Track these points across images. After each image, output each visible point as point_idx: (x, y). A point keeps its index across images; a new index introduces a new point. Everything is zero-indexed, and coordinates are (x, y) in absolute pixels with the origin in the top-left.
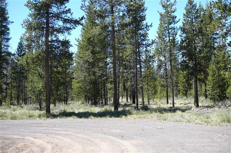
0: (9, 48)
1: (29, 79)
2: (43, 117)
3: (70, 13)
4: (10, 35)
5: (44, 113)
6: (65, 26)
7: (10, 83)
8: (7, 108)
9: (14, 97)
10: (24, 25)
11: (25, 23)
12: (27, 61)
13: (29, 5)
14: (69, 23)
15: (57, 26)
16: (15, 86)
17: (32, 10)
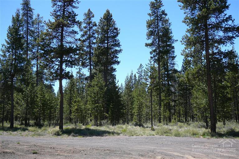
0: (175, 66)
1: (193, 95)
2: (208, 135)
3: (231, 20)
4: (175, 53)
5: (209, 131)
6: (226, 35)
7: (178, 100)
8: (175, 125)
9: (183, 114)
10: (183, 42)
11: (184, 40)
12: (187, 77)
13: (186, 20)
14: (231, 31)
15: (217, 37)
16: (182, 103)
17: (190, 25)
